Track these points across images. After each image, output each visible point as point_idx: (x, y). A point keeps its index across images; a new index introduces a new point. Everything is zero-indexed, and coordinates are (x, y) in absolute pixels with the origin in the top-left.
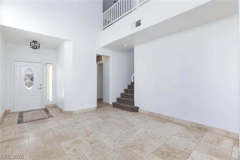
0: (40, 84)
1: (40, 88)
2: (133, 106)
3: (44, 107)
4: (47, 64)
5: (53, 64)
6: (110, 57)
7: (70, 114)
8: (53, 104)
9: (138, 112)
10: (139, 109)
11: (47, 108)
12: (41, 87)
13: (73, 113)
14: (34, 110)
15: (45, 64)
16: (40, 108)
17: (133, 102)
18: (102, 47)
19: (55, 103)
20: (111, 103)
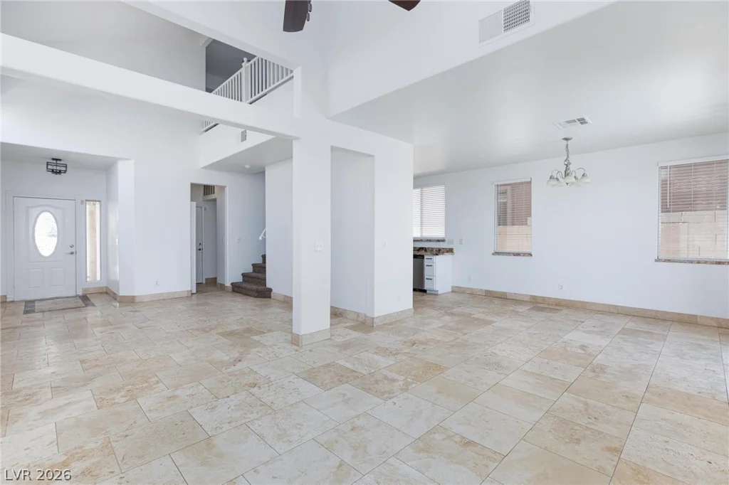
0: (71, 244)
1: (72, 253)
2: (261, 288)
3: (80, 293)
4: (87, 200)
5: (99, 201)
6: (226, 187)
7: (130, 301)
8: (100, 288)
9: (270, 297)
10: (273, 291)
11: (88, 295)
12: (73, 250)
13: (137, 300)
14: (57, 298)
15: (82, 202)
16: (72, 293)
17: (265, 279)
18: (206, 168)
19: (105, 285)
20: (228, 284)
